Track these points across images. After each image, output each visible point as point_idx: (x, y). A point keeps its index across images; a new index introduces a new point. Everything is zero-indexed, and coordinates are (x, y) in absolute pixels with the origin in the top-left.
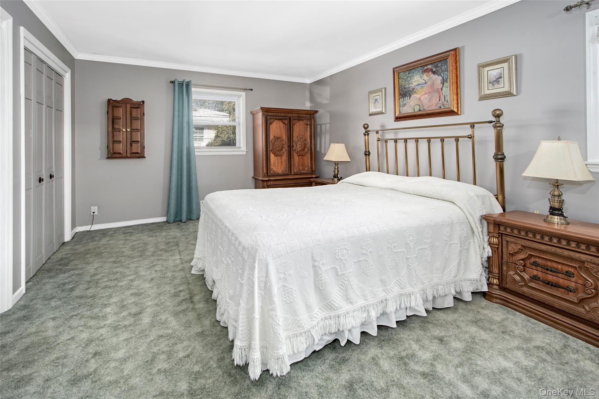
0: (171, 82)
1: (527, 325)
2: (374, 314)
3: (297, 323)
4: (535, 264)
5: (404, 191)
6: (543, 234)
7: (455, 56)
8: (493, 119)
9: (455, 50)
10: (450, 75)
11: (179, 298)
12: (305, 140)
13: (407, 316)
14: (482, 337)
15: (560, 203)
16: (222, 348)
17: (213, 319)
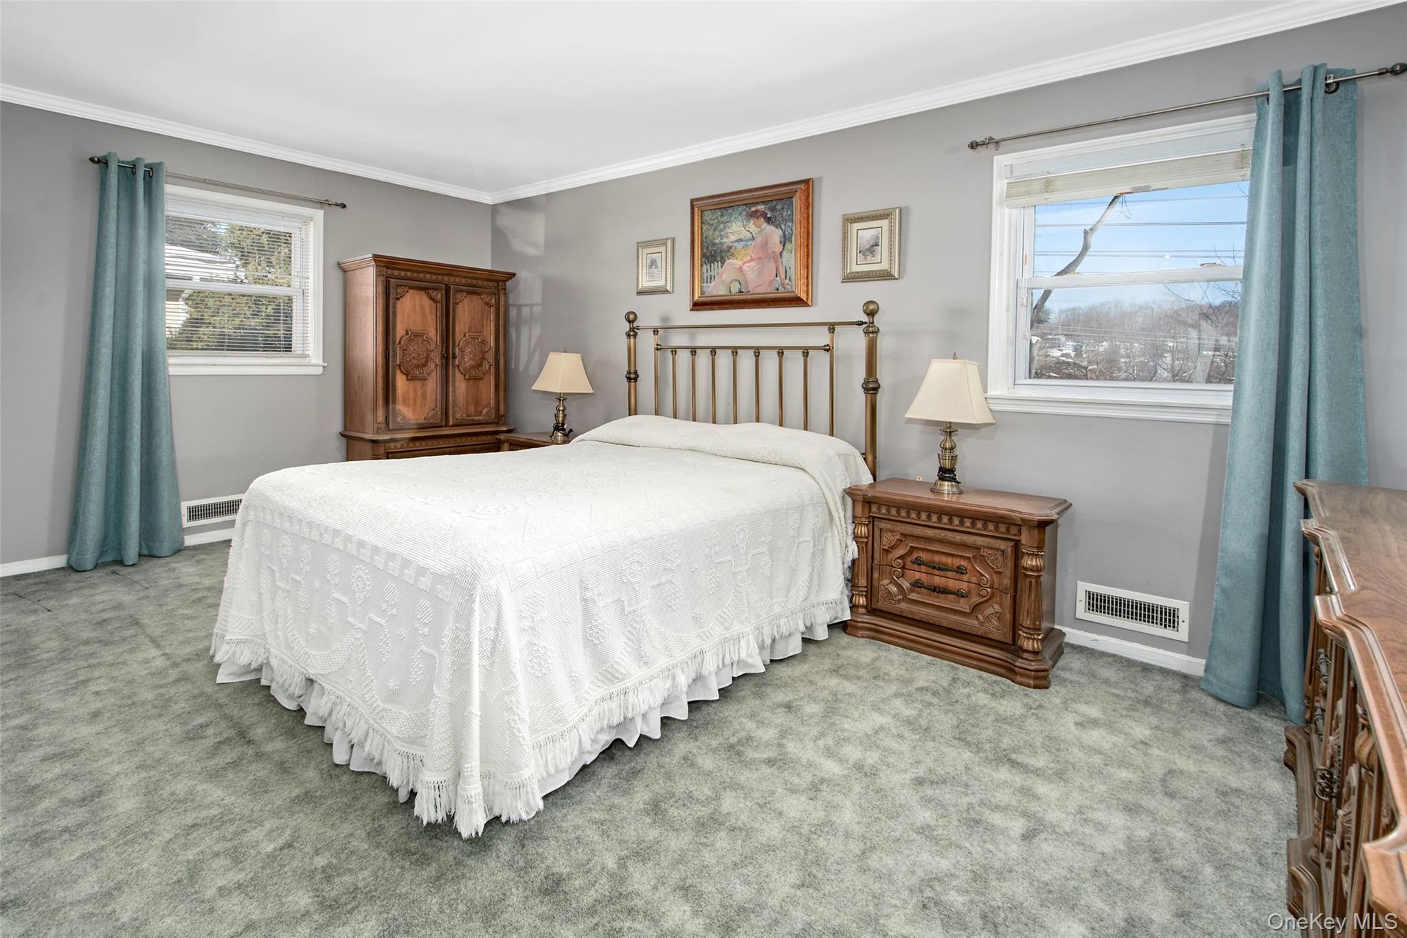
0: (92, 160)
1: (905, 661)
2: (683, 680)
3: (555, 715)
4: (918, 562)
5: (714, 453)
6: (930, 510)
7: (806, 194)
8: (865, 319)
9: (807, 182)
10: (797, 230)
11: (204, 741)
12: (484, 342)
13: (733, 678)
14: (847, 691)
15: (952, 460)
16: (369, 812)
17: (322, 765)
